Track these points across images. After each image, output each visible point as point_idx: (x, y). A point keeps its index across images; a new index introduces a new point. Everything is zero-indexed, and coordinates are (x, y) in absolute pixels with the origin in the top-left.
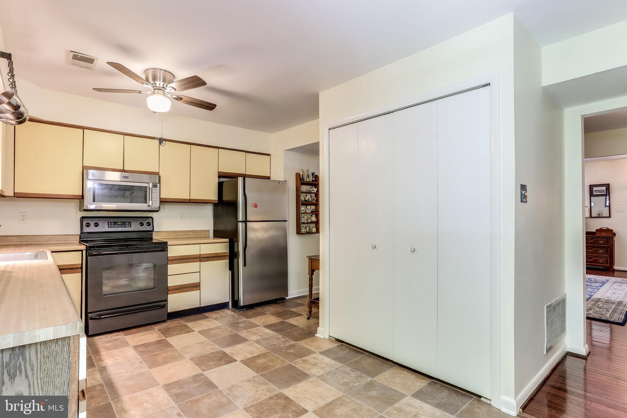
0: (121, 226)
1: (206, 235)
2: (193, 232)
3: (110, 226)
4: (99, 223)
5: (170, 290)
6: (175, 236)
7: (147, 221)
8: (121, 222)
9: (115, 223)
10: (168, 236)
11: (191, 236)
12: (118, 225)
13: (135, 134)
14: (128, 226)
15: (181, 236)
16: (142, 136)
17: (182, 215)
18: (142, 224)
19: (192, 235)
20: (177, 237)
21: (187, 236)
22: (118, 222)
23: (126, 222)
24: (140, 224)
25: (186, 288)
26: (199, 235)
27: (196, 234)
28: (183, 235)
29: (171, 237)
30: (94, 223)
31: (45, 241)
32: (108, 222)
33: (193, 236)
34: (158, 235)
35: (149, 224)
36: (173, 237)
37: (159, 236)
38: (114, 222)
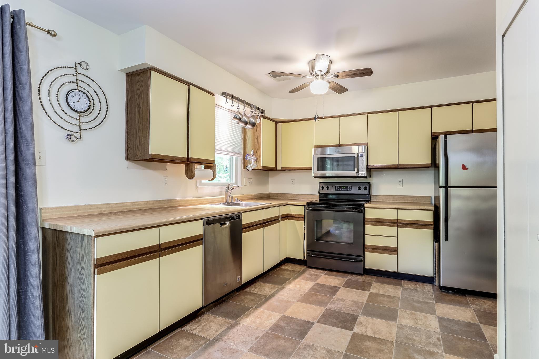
0: (344, 189)
1: (426, 201)
2: (411, 198)
3: (336, 189)
4: (329, 187)
5: (367, 248)
6: (392, 200)
7: (364, 186)
8: (344, 186)
9: (341, 187)
10: (386, 200)
11: (408, 202)
12: (342, 188)
13: (348, 114)
14: (349, 189)
15: (398, 200)
16: (353, 114)
17: (400, 180)
18: (360, 188)
19: (410, 201)
20: (394, 201)
21: (405, 201)
22: (342, 186)
23: (348, 186)
24: (358, 188)
25: (382, 250)
26: (418, 201)
27: (415, 199)
28: (399, 200)
29: (388, 201)
30: (326, 187)
31: (302, 198)
32: (336, 186)
33: (412, 202)
34: (376, 198)
35: (365, 188)
36: (390, 201)
37: (377, 200)
38: (339, 186)
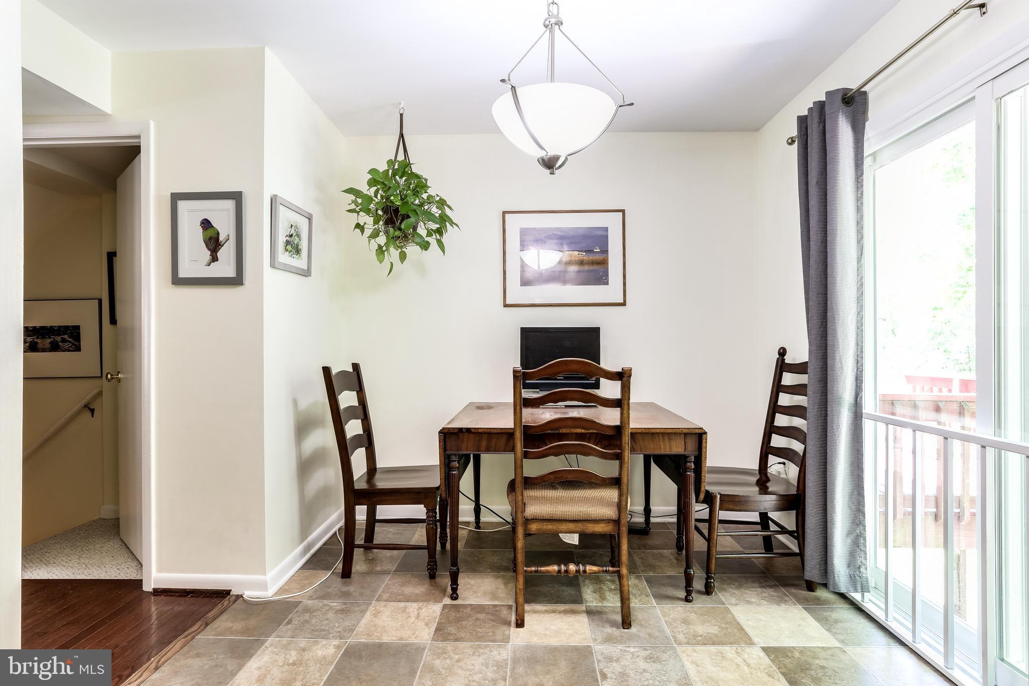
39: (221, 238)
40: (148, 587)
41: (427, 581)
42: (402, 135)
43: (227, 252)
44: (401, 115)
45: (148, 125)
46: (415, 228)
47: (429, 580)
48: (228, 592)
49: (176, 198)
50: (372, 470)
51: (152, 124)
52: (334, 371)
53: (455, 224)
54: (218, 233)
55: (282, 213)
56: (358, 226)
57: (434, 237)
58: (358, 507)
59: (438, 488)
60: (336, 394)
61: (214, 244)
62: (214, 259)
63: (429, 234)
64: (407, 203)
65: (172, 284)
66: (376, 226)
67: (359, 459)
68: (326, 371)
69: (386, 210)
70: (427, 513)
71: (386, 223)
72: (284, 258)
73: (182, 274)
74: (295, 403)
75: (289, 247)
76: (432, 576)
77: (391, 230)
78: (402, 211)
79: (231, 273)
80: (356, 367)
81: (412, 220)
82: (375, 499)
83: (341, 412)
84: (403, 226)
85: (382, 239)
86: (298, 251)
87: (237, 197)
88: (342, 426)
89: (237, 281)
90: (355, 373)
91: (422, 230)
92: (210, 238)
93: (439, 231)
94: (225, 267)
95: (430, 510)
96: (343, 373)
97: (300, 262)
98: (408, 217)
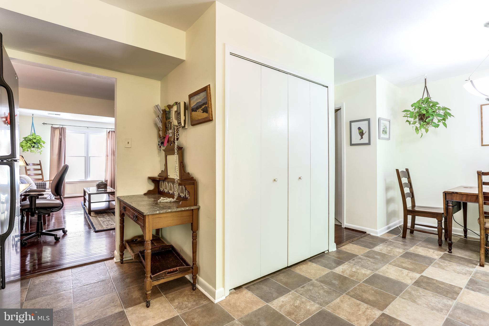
39: (364, 132)
40: (343, 226)
41: (438, 247)
42: (426, 87)
43: (366, 136)
44: (425, 79)
45: (343, 103)
46: (432, 120)
47: (438, 246)
48: (366, 232)
49: (351, 122)
50: (413, 205)
51: (344, 103)
52: (400, 171)
53: (452, 116)
54: (363, 131)
55: (382, 121)
56: (407, 121)
57: (441, 122)
58: (408, 216)
59: (443, 213)
60: (401, 178)
61: (362, 134)
62: (362, 138)
63: (439, 121)
64: (428, 112)
65: (350, 145)
66: (415, 120)
67: (409, 200)
68: (397, 171)
69: (420, 115)
70: (438, 222)
71: (419, 120)
72: (382, 136)
73: (353, 143)
74: (385, 180)
75: (384, 132)
76: (440, 245)
77: (422, 122)
78: (426, 116)
79: (367, 141)
80: (407, 170)
81: (431, 118)
82: (416, 214)
83: (403, 184)
84: (427, 121)
85: (418, 125)
86: (386, 133)
87: (368, 120)
88: (403, 188)
89: (369, 144)
90: (407, 172)
91: (435, 120)
92: (361, 132)
93: (444, 119)
94: (365, 140)
95: (440, 222)
96: (402, 171)
97: (387, 136)
98: (429, 117)
